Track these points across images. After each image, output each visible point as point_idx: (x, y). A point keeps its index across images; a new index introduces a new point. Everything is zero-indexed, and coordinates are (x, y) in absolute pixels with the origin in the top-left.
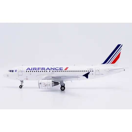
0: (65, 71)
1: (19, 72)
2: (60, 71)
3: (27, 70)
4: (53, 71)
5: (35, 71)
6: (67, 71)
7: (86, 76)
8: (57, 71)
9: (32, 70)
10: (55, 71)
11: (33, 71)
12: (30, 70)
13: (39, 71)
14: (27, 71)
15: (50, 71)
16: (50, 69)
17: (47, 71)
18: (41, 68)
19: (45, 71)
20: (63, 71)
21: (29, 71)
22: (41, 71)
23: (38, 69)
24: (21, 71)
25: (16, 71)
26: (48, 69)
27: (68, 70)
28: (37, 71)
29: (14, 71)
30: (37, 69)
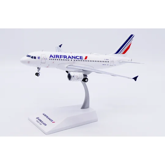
0: (85, 61)
1: (42, 59)
2: (81, 60)
3: (50, 57)
4: (74, 60)
5: (58, 60)
6: (87, 61)
7: (135, 79)
8: (78, 60)
9: (55, 58)
10: (76, 60)
11: (56, 60)
12: (53, 57)
13: (61, 60)
14: (50, 59)
15: (71, 60)
16: (72, 57)
17: (69, 60)
18: (63, 56)
19: (67, 60)
20: (83, 61)
21: (52, 59)
22: (63, 60)
23: (61, 57)
24: (44, 58)
25: (39, 58)
26: (69, 57)
27: (87, 59)
28: (59, 60)
29: (37, 58)
30: (59, 57)
